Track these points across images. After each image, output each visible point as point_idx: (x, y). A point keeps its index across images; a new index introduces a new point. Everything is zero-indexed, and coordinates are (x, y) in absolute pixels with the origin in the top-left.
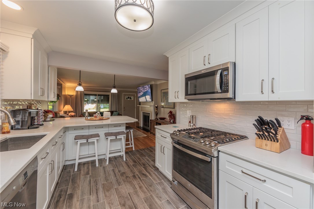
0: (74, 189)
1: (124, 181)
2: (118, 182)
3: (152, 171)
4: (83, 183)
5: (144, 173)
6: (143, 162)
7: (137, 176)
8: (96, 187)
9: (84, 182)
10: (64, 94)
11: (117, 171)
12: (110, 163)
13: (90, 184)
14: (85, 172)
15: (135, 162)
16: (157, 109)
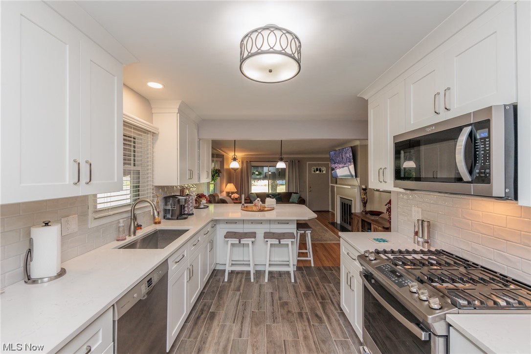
0: (218, 306)
1: (283, 318)
2: (273, 316)
3: (334, 315)
4: (230, 302)
5: (318, 313)
6: (322, 291)
7: (305, 316)
8: (244, 313)
9: (231, 300)
10: (228, 167)
11: (276, 297)
12: (271, 281)
13: (238, 306)
14: (236, 286)
15: (308, 288)
16: (365, 194)
